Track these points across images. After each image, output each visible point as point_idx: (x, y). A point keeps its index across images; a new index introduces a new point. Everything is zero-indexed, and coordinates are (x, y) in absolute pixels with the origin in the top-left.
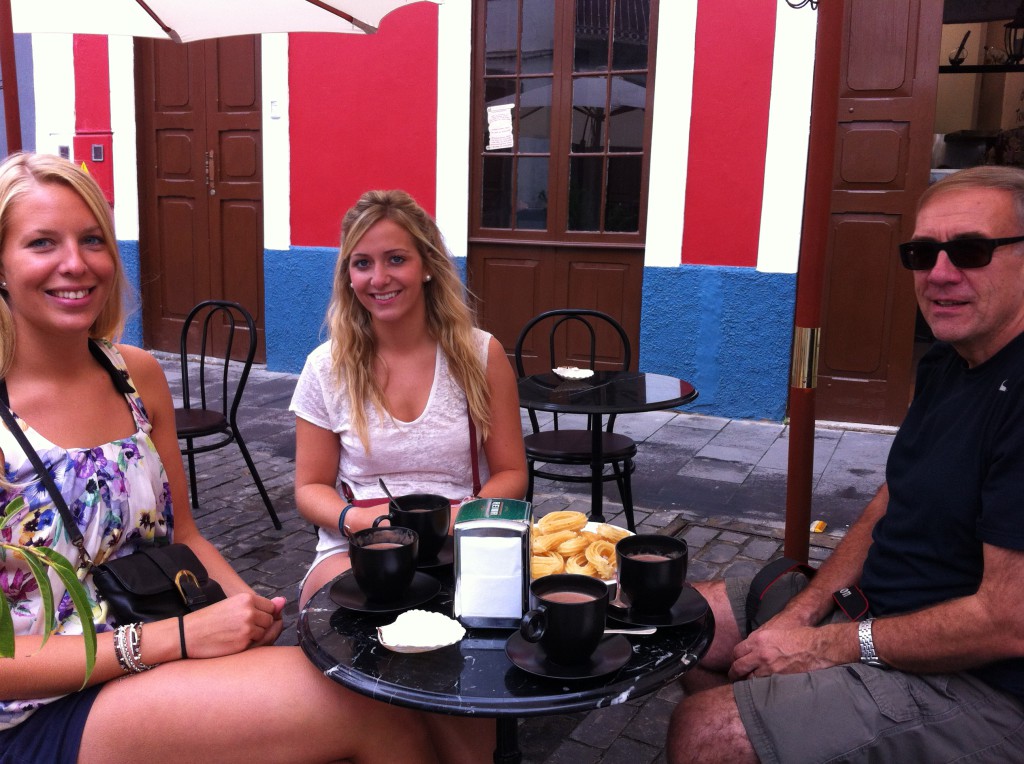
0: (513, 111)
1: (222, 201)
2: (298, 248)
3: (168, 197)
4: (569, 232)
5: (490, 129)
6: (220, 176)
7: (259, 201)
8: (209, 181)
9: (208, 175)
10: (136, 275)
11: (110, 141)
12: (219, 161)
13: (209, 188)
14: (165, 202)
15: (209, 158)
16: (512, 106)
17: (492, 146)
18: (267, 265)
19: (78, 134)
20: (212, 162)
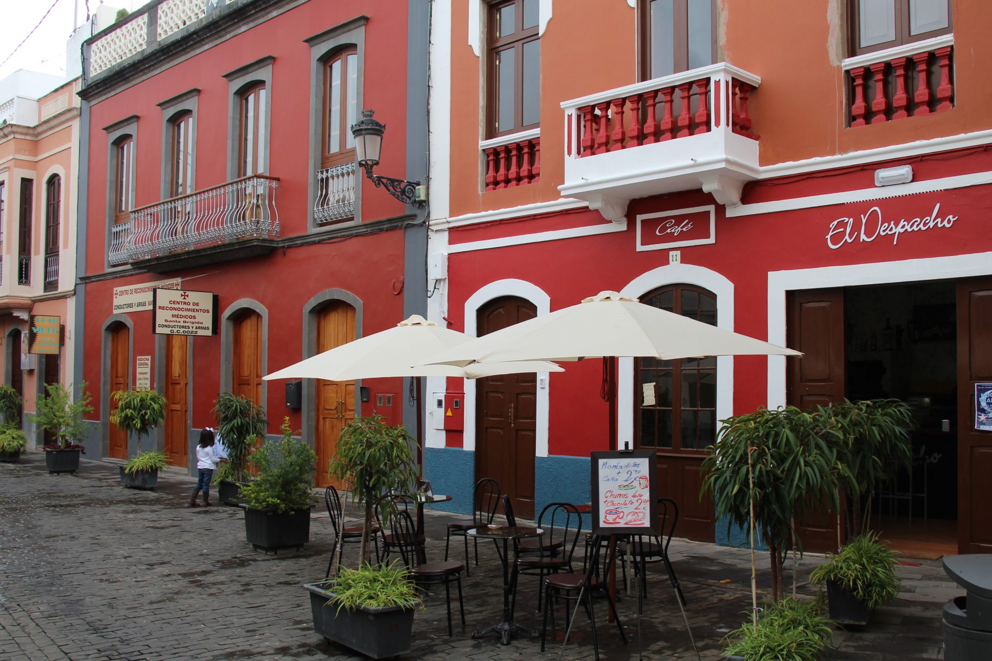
0: (655, 386)
1: (517, 430)
2: (552, 456)
3: (491, 427)
4: (682, 449)
5: (644, 395)
6: (516, 417)
7: (534, 431)
8: (511, 420)
9: (510, 416)
10: (472, 470)
11: (463, 398)
12: (516, 409)
13: (510, 423)
14: (489, 430)
15: (511, 408)
16: (654, 383)
17: (645, 404)
18: (537, 465)
19: (447, 393)
20: (513, 410)
